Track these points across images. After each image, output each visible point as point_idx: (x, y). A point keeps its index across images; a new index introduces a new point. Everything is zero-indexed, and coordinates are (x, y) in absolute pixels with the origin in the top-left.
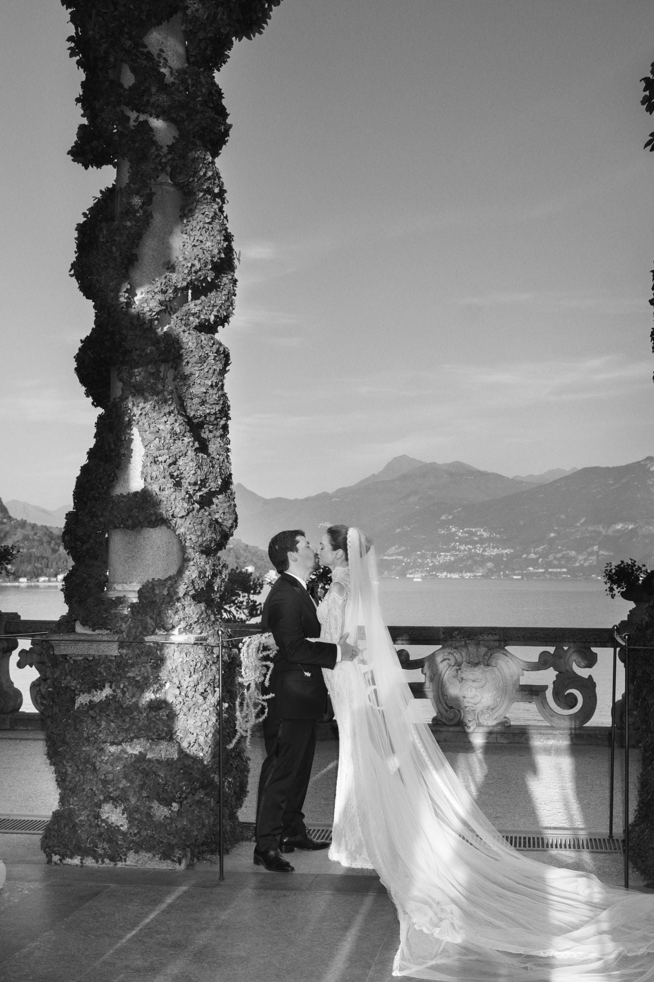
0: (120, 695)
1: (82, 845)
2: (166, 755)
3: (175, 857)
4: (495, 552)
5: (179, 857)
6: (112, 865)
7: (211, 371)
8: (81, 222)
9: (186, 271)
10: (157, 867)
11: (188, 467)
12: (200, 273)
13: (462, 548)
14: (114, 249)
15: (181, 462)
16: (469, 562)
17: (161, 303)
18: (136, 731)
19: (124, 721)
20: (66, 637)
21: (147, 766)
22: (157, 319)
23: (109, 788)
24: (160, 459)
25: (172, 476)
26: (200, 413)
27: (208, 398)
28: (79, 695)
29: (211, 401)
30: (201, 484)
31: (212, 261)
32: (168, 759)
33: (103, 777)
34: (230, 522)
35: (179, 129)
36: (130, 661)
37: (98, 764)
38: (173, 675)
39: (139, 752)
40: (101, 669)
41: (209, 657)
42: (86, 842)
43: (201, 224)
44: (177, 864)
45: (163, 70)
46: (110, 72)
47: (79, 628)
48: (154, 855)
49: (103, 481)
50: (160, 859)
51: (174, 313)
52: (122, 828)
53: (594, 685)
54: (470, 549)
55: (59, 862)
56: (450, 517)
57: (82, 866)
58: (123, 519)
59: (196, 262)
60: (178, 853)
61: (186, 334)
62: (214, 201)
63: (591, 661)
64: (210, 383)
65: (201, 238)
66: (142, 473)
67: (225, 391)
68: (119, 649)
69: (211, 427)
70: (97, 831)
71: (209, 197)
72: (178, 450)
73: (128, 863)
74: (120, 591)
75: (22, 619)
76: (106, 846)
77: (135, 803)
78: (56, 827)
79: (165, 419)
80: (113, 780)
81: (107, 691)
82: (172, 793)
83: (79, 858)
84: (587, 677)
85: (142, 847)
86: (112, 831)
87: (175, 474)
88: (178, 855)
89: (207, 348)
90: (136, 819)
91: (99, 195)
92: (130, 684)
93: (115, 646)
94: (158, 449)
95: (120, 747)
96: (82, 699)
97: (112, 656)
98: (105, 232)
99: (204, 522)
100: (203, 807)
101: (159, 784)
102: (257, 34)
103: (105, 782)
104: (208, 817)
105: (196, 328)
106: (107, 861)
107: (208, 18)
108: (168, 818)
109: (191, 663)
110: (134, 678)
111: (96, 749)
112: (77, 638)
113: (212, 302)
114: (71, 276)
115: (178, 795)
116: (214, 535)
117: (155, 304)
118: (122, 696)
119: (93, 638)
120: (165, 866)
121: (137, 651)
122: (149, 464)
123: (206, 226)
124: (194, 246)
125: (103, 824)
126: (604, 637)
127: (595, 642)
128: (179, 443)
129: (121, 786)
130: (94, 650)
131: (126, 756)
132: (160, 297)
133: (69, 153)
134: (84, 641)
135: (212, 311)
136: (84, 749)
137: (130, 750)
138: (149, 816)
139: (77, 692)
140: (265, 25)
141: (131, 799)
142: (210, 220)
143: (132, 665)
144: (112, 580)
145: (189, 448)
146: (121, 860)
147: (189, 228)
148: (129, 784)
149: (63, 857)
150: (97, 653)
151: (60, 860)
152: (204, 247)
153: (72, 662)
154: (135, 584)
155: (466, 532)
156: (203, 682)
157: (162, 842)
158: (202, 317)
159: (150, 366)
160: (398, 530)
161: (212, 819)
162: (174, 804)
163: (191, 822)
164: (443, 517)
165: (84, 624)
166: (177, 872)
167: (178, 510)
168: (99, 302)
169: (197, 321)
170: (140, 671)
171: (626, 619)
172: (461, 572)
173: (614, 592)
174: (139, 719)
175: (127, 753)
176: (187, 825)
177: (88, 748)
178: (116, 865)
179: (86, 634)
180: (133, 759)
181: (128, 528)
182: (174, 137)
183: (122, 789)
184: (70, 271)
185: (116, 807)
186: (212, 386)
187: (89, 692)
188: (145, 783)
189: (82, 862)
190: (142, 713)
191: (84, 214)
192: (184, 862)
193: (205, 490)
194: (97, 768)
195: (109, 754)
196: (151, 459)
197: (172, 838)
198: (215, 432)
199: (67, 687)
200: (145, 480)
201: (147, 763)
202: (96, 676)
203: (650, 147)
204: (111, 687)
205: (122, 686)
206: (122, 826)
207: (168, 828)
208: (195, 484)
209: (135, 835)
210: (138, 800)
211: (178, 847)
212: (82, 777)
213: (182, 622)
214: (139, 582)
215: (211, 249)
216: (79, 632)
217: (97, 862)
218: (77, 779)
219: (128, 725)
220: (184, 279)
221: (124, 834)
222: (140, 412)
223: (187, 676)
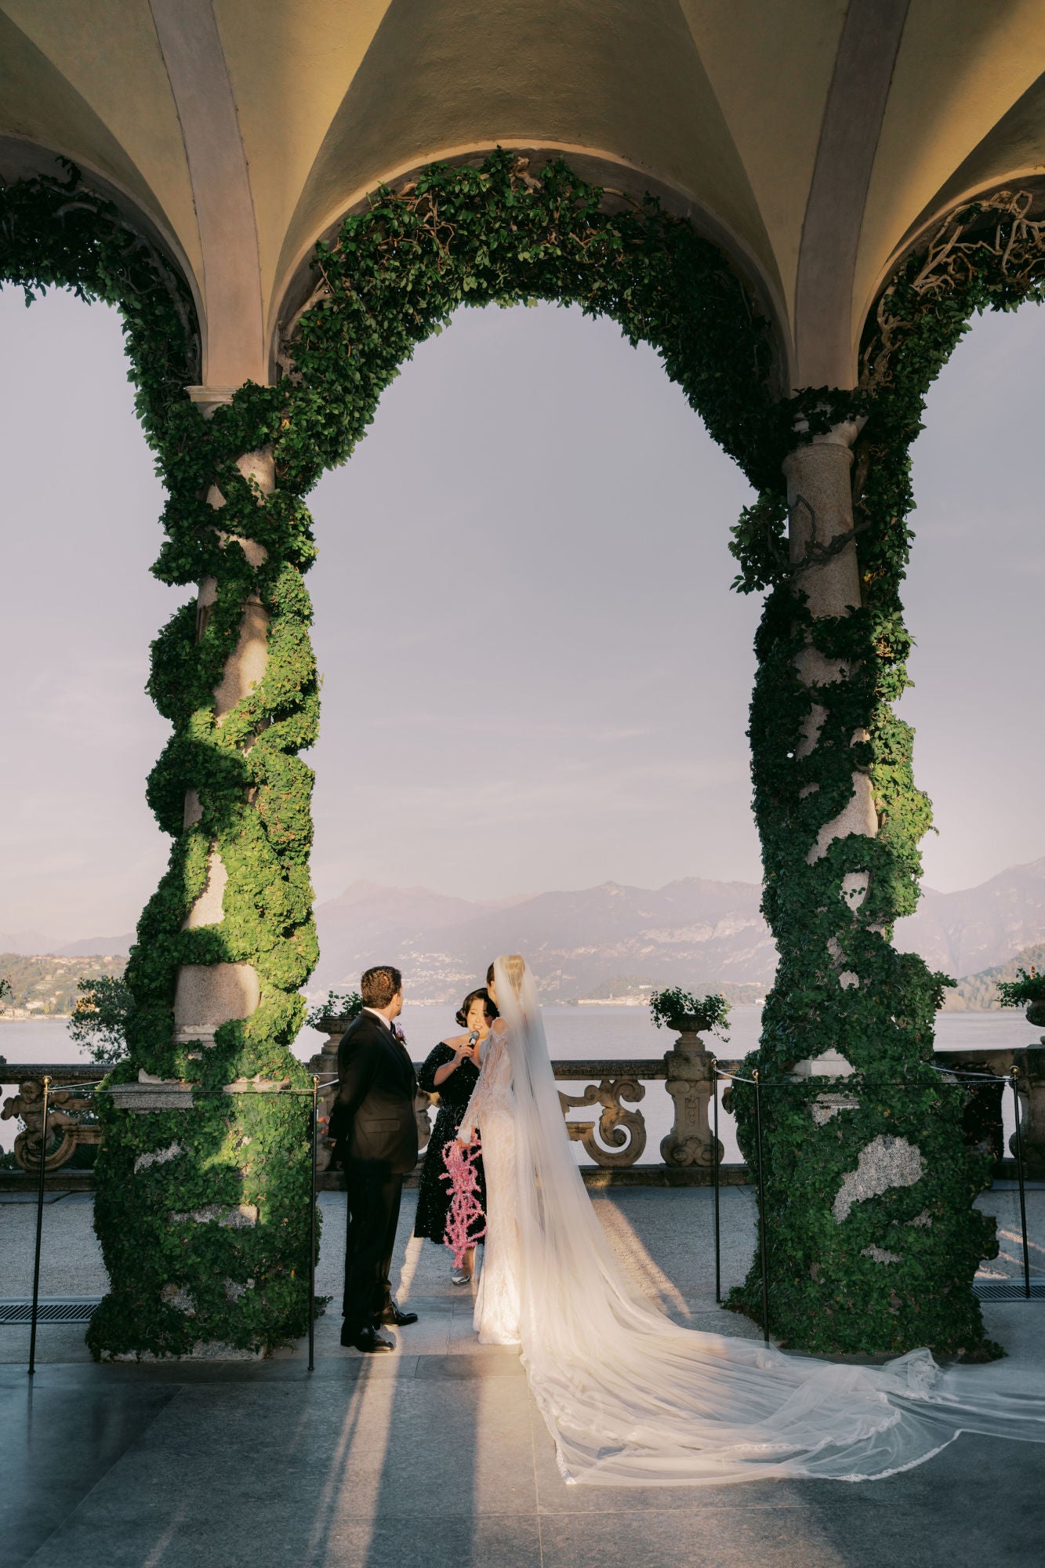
0: (192, 1153)
1: (141, 1336)
2: (241, 1222)
3: (252, 1344)
4: (457, 977)
5: (256, 1345)
6: (174, 1359)
7: (299, 795)
8: (156, 639)
9: (276, 692)
10: (229, 1358)
11: (275, 897)
12: (288, 695)
13: (424, 973)
14: (199, 667)
15: (267, 892)
16: (431, 988)
17: (250, 724)
18: (210, 1196)
19: (196, 1184)
20: (130, 1089)
21: (222, 1236)
22: (243, 740)
23: (175, 1265)
24: (245, 888)
25: (256, 906)
26: (284, 839)
27: (294, 823)
28: (140, 1155)
29: (298, 826)
30: (286, 916)
31: (301, 682)
32: (244, 1227)
33: (168, 1253)
34: (314, 955)
35: (269, 551)
36: (207, 1115)
37: (162, 1236)
38: (257, 1128)
39: (211, 1220)
40: (172, 1124)
41: (296, 1107)
42: (145, 1333)
43: (289, 645)
44: (254, 1353)
45: (254, 493)
46: (197, 493)
47: (143, 1077)
48: (227, 1344)
49: (177, 912)
50: (234, 1348)
51: (259, 734)
52: (186, 1312)
53: (643, 1120)
54: (431, 975)
55: (109, 1358)
56: (411, 943)
57: (138, 1362)
58: (199, 954)
59: (285, 683)
60: (256, 1340)
61: (273, 757)
62: (303, 622)
63: (637, 1095)
64: (298, 808)
65: (289, 659)
66: (224, 903)
67: (311, 816)
68: (193, 1101)
69: (293, 854)
70: (158, 1319)
71: (298, 618)
72: (265, 878)
73: (194, 1355)
74: (192, 1034)
75: (8, 1063)
76: (168, 1335)
77: (206, 1281)
78: (107, 1315)
79: (253, 845)
80: (180, 1256)
81: (174, 1150)
82: (249, 1267)
83: (134, 1352)
84: (634, 1112)
85: (213, 1335)
86: (177, 1316)
87: (260, 904)
88: (255, 1342)
89: (296, 771)
90: (205, 1301)
91: (176, 613)
92: (206, 1140)
93: (189, 1097)
94: (245, 877)
95: (186, 1215)
96: (145, 1160)
97: (182, 1109)
98: (188, 650)
99: (291, 956)
100: (283, 1281)
101: (234, 1257)
102: (338, 466)
103: (171, 1259)
104: (291, 1294)
105: (282, 750)
106: (169, 1354)
107: (302, 447)
108: (243, 1297)
109: (279, 1115)
110: (211, 1134)
111: (160, 1218)
112: (143, 1089)
113: (299, 724)
114: (146, 693)
115: (257, 1269)
116: (300, 971)
117: (244, 724)
118: (194, 1155)
119: (161, 1088)
120: (239, 1356)
121: (216, 1103)
122: (232, 894)
123: (295, 647)
124: (281, 667)
125: (164, 1309)
126: (650, 1069)
127: (644, 1075)
128: (266, 871)
129: (190, 1262)
130: (161, 1102)
131: (195, 1225)
132: (249, 717)
133: (150, 570)
134: (151, 1092)
135: (299, 733)
136: (145, 1219)
137: (198, 1218)
138: (223, 1296)
139: (138, 1152)
140: (348, 458)
141: (201, 1277)
142: (298, 642)
143: (209, 1120)
144: (180, 1022)
145: (276, 876)
146: (186, 1352)
147: (277, 648)
148: (199, 1260)
149: (115, 1352)
150: (165, 1106)
151: (111, 1356)
152: (294, 668)
153: (134, 1117)
154: (209, 1025)
155: (427, 958)
156: (290, 1137)
157: (236, 1327)
158: (289, 739)
159: (236, 789)
160: (357, 956)
161: (295, 1295)
162: (250, 1281)
163: (271, 1301)
164: (404, 943)
165: (150, 1073)
166: (254, 1363)
167: (263, 943)
168: (180, 722)
169: (284, 743)
170: (218, 1125)
171: (673, 1049)
172: (423, 999)
173: (660, 1022)
174: (215, 1181)
175: (195, 1222)
176: (266, 1305)
177: (150, 1218)
178: (179, 1358)
179: (151, 1085)
180: (204, 1229)
181: (205, 964)
182: (264, 559)
183: (191, 1265)
184: (146, 688)
185: (180, 1288)
186: (299, 811)
187: (153, 1151)
188: (218, 1257)
189: (138, 1358)
190: (218, 1174)
191: (161, 632)
192: (262, 1351)
193: (290, 922)
194: (162, 1242)
195: (175, 1224)
196: (236, 888)
197: (249, 1322)
198: (296, 859)
199: (126, 1146)
200: (226, 911)
201: (221, 1233)
202: (165, 1133)
203: (736, 588)
204: (179, 1144)
205: (196, 1143)
206: (186, 1309)
207: (244, 1310)
208: (281, 915)
209: (205, 1320)
210: (210, 1278)
211: (256, 1333)
212: (142, 1253)
213: (264, 1068)
214: (214, 1024)
215: (300, 670)
216: (143, 1081)
217: (157, 1356)
218: (136, 1256)
219: (201, 1189)
220: (273, 700)
221: (192, 1319)
222: (225, 838)
223: (273, 1130)
